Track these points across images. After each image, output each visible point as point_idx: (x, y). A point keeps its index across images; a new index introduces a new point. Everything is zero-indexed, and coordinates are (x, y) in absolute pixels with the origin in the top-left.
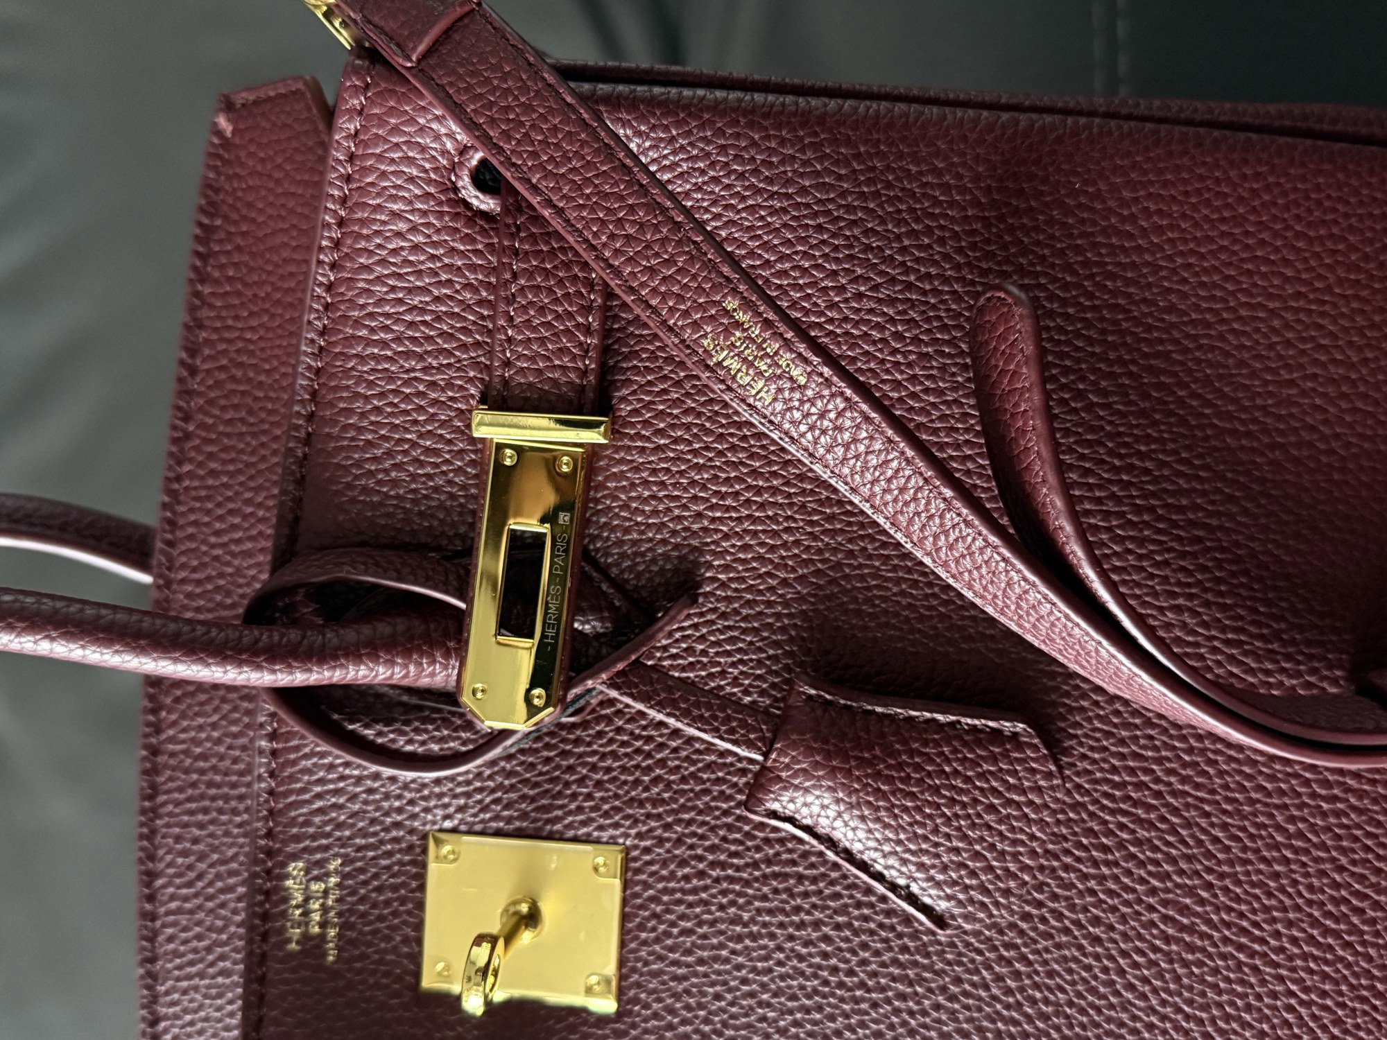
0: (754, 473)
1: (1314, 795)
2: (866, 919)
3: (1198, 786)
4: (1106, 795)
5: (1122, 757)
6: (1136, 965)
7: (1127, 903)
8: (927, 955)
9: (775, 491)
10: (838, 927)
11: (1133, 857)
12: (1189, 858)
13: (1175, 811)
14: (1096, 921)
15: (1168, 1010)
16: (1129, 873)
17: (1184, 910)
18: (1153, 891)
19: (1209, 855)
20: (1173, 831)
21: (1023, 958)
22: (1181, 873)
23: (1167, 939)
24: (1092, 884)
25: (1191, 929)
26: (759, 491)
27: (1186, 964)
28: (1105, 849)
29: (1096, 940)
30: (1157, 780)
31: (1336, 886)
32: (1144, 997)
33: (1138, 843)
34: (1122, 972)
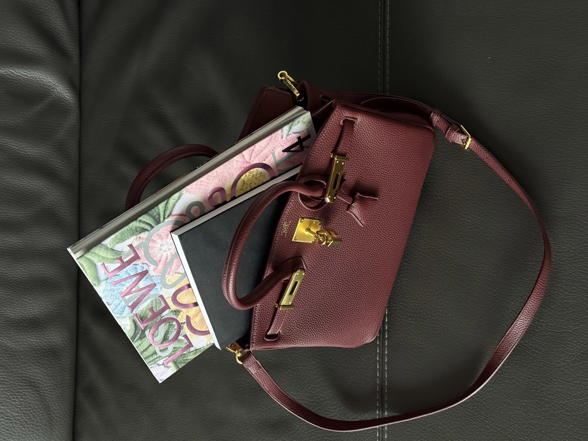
0: (355, 167)
1: (397, 218)
2: (347, 231)
3: (386, 215)
4: (377, 216)
5: (380, 211)
6: (373, 239)
7: (375, 231)
8: (353, 237)
9: (356, 169)
10: (344, 232)
11: (377, 224)
12: (383, 225)
13: (383, 219)
14: (371, 233)
15: (375, 246)
16: (376, 227)
17: (380, 232)
18: (378, 229)
19: (385, 225)
20: (382, 221)
21: (362, 237)
22: (381, 227)
23: (377, 236)
24: (372, 228)
25: (380, 235)
26: (355, 169)
27: (378, 239)
28: (375, 223)
29: (370, 235)
30: (383, 214)
31: (396, 230)
32: (373, 244)
33: (378, 222)
34: (372, 240)
